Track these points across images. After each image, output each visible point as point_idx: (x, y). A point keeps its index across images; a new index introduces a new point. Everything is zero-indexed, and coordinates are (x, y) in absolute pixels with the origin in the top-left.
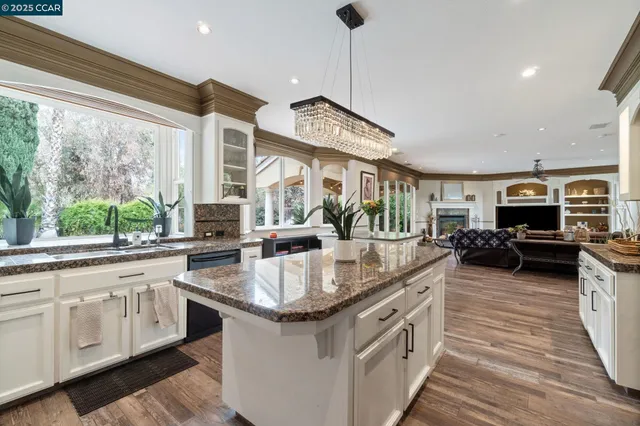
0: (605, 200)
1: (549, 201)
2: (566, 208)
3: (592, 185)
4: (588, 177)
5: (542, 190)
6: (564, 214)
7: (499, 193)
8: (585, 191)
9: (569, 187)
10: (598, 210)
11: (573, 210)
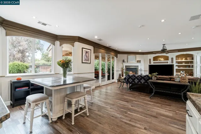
0: (192, 62)
1: (169, 62)
2: (176, 66)
3: (186, 56)
4: (185, 53)
5: (167, 58)
6: (175, 68)
7: (150, 60)
8: (184, 59)
9: (177, 57)
10: (189, 66)
11: (179, 66)
